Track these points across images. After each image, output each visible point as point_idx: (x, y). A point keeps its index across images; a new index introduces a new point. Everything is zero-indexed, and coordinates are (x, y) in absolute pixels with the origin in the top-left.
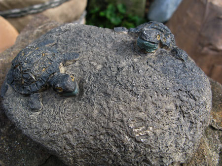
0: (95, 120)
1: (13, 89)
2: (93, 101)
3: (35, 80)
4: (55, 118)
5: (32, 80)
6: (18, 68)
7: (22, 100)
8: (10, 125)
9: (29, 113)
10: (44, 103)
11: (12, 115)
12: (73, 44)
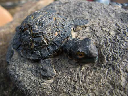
0: (124, 89)
1: (20, 54)
2: (118, 67)
3: (47, 44)
4: (75, 88)
5: (44, 44)
6: (28, 31)
7: (30, 66)
8: (13, 88)
9: (40, 81)
10: (57, 69)
11: (20, 82)
12: (76, 13)
